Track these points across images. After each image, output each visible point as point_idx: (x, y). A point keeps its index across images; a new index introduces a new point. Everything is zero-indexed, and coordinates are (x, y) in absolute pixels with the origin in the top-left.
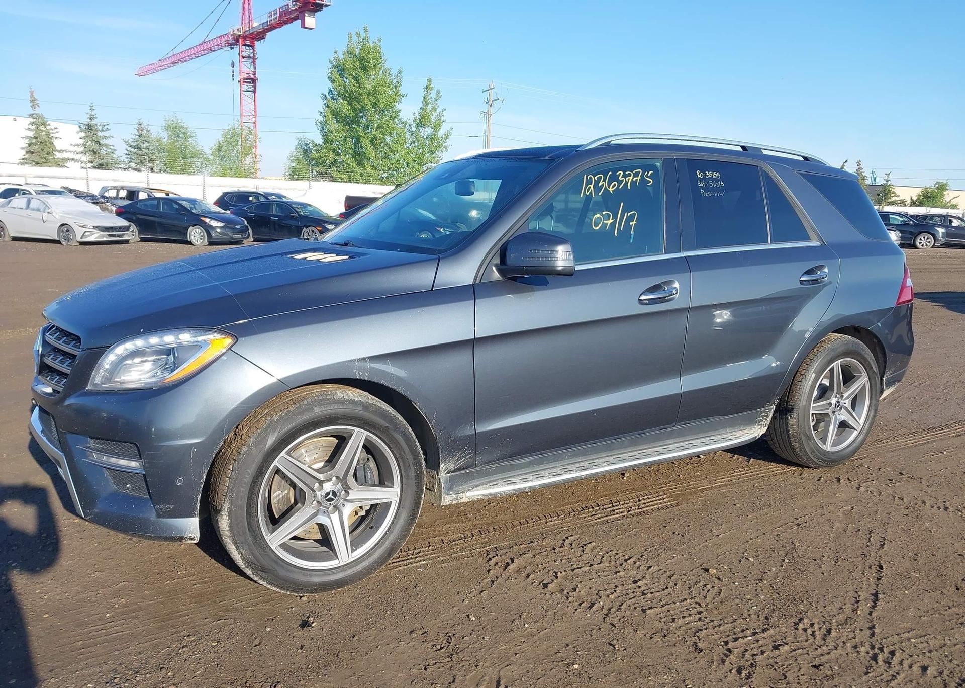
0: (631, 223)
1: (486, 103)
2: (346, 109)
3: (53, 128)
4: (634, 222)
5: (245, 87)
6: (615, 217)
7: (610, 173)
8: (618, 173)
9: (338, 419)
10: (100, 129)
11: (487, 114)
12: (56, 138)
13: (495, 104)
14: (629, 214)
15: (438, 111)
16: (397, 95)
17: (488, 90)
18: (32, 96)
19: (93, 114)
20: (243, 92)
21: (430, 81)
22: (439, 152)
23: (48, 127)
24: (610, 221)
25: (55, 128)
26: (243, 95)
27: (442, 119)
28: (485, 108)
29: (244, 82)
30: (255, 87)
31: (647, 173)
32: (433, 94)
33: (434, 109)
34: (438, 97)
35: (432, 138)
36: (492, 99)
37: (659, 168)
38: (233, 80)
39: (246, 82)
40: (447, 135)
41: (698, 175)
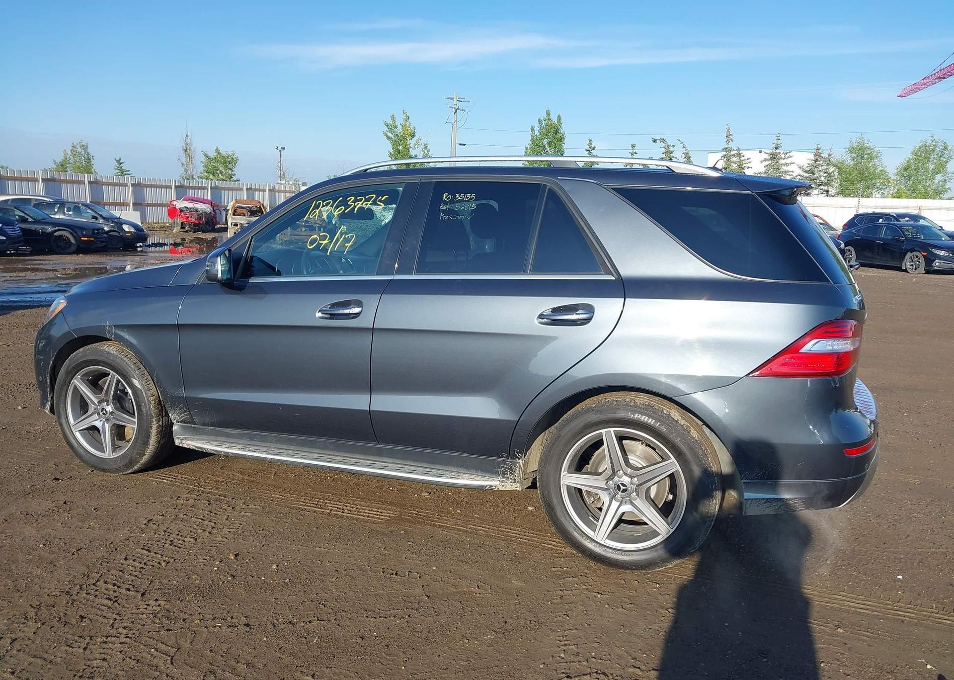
0: (346, 245)
3: (746, 159)
4: (350, 244)
6: (331, 239)
7: (341, 198)
8: (348, 199)
10: (783, 157)
12: (748, 167)
14: (346, 236)
18: (728, 132)
19: (779, 143)
23: (742, 158)
24: (326, 241)
25: (748, 159)
31: (381, 197)
37: (400, 192)
41: (444, 198)
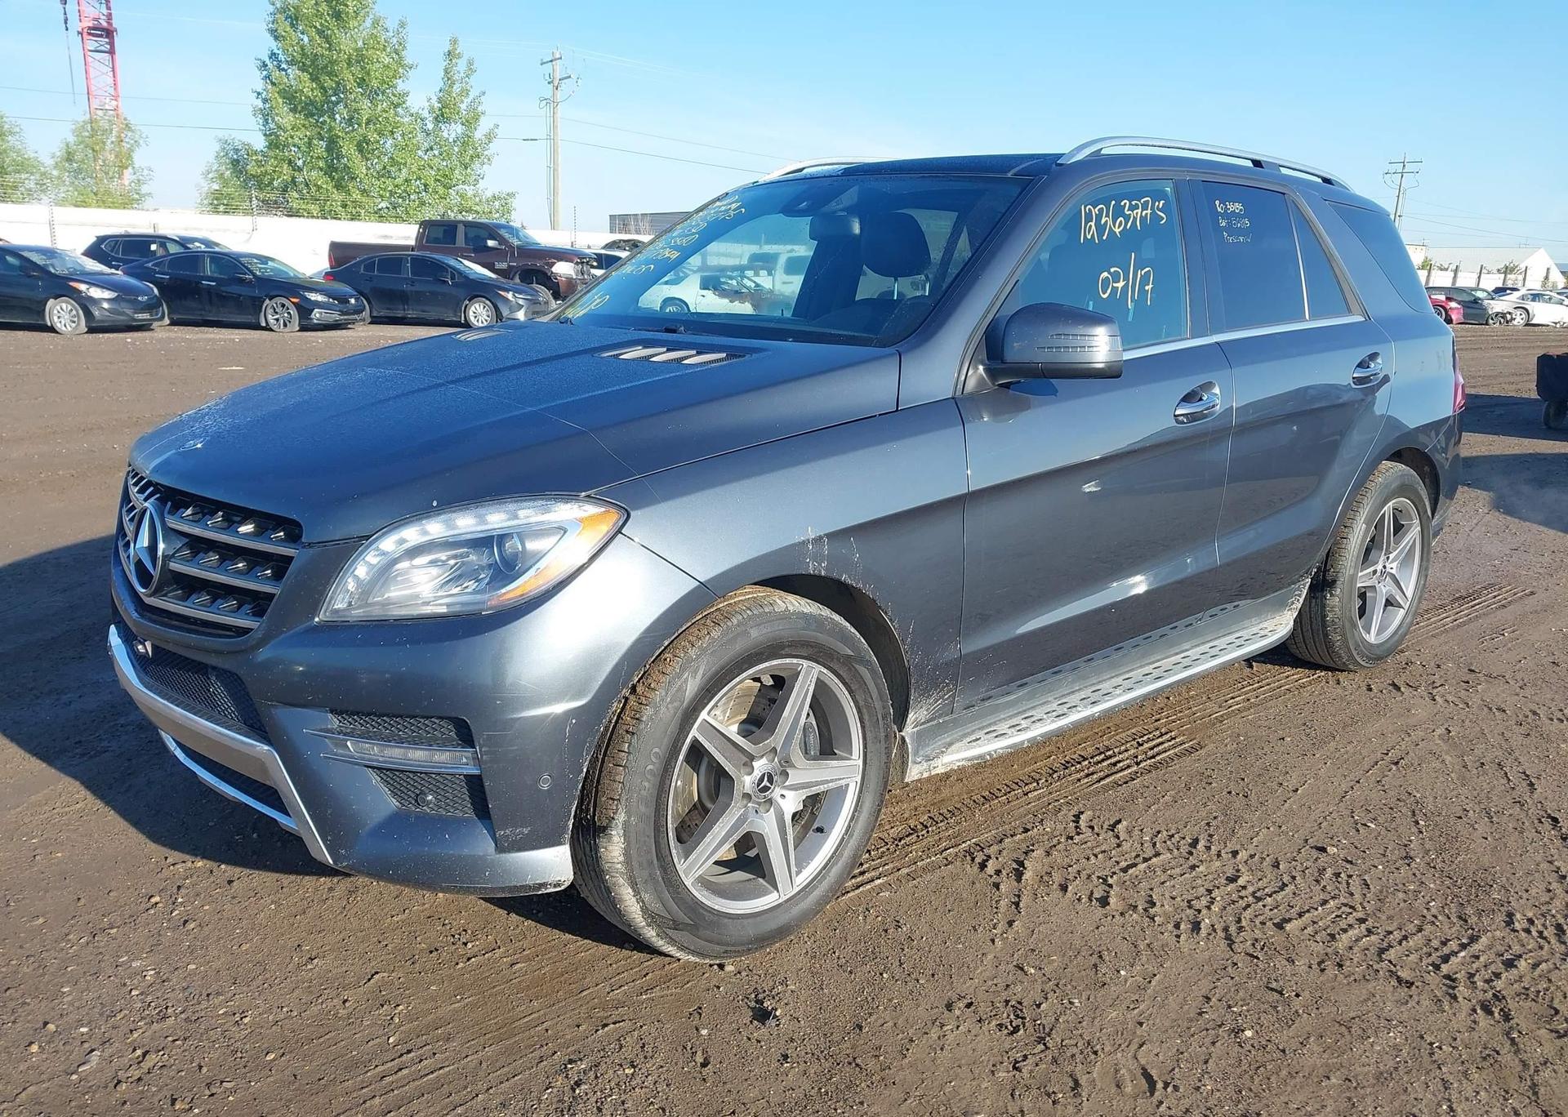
0: (1147, 288)
1: (549, 83)
2: (308, 89)
4: (1151, 286)
5: (92, 44)
6: (1126, 278)
7: (1113, 202)
8: (1122, 204)
9: (781, 646)
11: (552, 103)
13: (564, 85)
14: (1143, 272)
15: (472, 95)
16: (399, 67)
17: (551, 61)
20: (90, 53)
21: (454, 42)
22: (476, 165)
24: (1120, 285)
26: (90, 60)
27: (480, 109)
28: (548, 91)
29: (90, 34)
30: (112, 44)
31: (1157, 203)
32: (461, 66)
33: (465, 92)
34: (471, 69)
35: (465, 142)
36: (558, 76)
37: (1169, 195)
38: (67, 29)
39: (93, 35)
40: (490, 137)
41: (1218, 208)
